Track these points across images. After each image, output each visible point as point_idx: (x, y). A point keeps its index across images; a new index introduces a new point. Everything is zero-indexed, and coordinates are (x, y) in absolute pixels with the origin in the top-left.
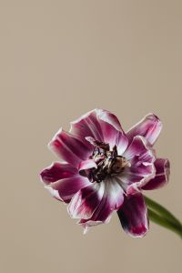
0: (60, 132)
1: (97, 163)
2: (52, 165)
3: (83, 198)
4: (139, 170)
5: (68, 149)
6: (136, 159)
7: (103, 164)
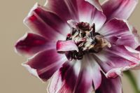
0: (35, 7)
1: (77, 44)
2: (26, 36)
3: (63, 79)
4: (118, 49)
5: (42, 21)
6: (115, 39)
7: (84, 46)
